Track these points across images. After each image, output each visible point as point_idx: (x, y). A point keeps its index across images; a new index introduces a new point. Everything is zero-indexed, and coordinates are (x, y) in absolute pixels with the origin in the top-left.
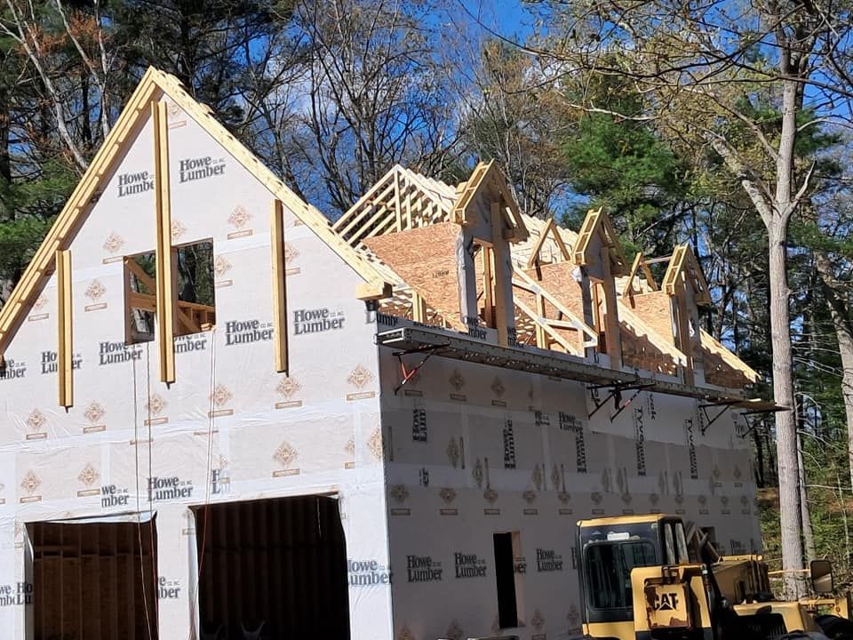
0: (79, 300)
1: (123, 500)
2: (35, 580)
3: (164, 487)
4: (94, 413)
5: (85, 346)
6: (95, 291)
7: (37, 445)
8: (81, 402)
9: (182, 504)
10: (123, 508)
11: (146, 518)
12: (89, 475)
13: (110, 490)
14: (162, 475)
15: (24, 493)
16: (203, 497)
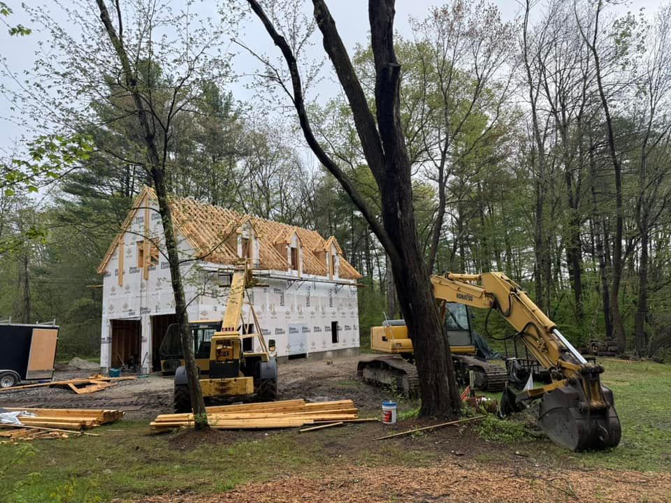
0: (126, 254)
1: (134, 314)
2: (113, 335)
3: (144, 310)
4: (128, 288)
5: (126, 269)
6: (129, 252)
7: (112, 297)
8: (125, 285)
9: (148, 315)
10: (134, 316)
11: (139, 319)
12: (126, 306)
13: (131, 310)
14: (144, 307)
15: (110, 311)
16: (154, 313)
